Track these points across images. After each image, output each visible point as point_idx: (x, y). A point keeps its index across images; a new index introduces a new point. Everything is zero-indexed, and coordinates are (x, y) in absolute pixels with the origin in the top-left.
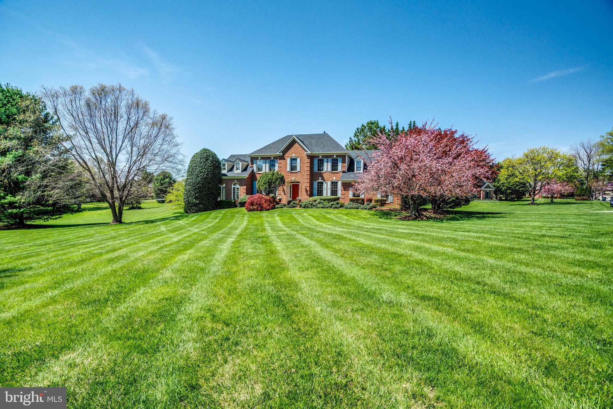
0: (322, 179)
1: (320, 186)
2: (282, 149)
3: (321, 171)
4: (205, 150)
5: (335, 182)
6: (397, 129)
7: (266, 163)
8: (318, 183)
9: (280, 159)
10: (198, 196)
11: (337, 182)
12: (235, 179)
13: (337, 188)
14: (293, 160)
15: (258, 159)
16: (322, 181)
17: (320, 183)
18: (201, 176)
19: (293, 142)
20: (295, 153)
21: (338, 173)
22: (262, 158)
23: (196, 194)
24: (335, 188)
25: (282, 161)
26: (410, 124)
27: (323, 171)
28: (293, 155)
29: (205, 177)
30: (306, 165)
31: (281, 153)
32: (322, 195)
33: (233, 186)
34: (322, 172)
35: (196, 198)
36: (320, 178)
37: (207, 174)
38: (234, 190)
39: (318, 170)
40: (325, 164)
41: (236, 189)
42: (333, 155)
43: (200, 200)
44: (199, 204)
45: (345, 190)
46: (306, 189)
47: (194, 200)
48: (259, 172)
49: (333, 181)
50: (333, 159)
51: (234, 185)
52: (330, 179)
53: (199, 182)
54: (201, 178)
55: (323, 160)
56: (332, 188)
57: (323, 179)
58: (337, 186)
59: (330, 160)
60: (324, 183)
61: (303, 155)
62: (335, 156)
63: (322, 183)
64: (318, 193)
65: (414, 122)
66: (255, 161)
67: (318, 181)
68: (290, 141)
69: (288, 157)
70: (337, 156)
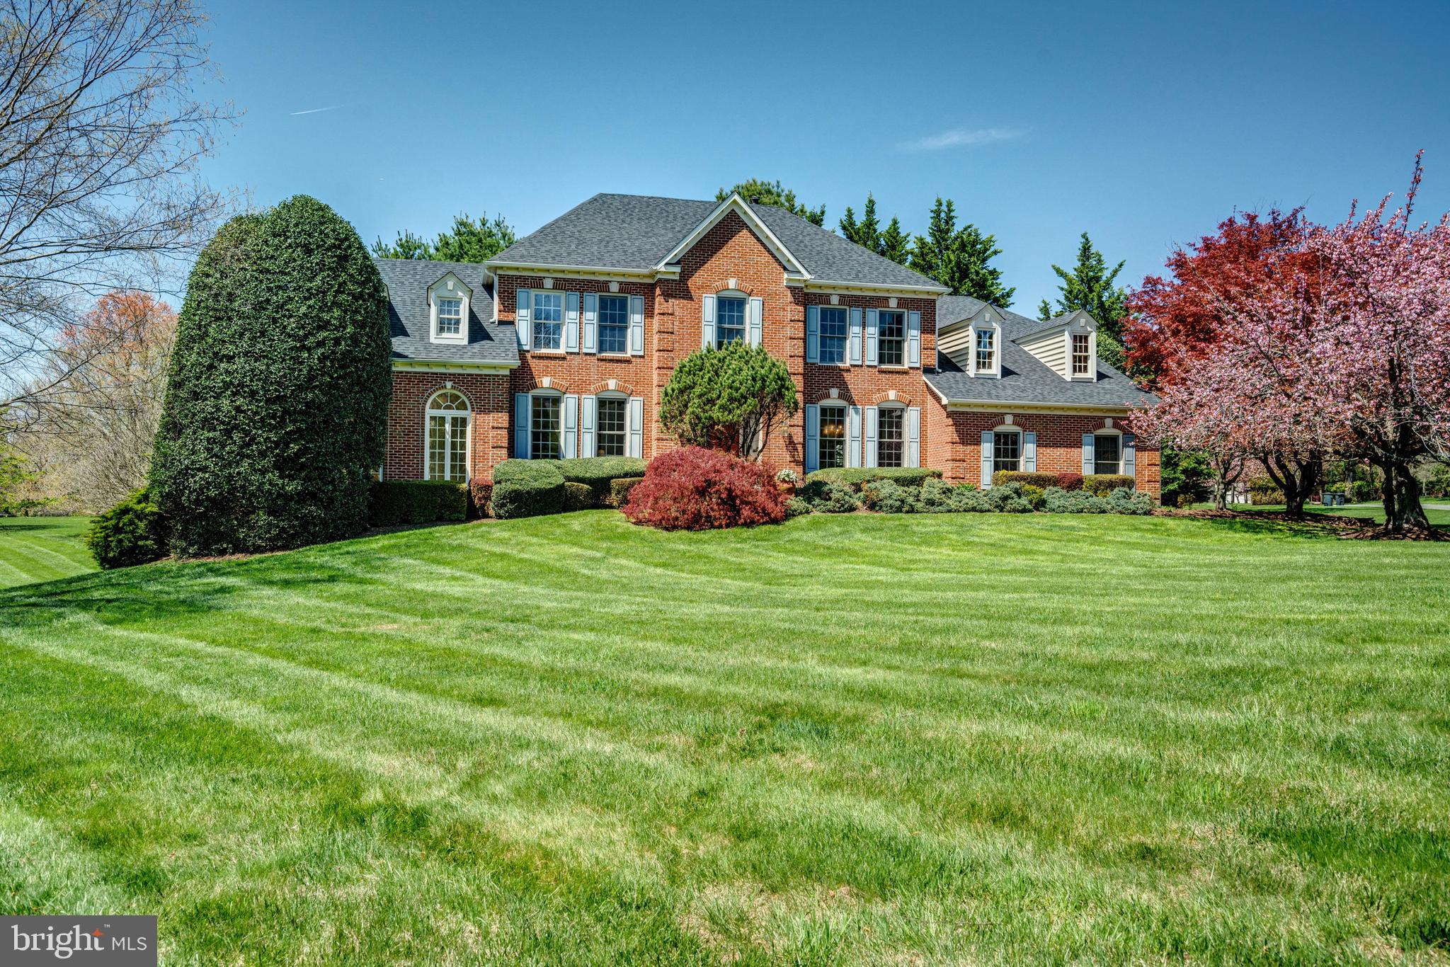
0: (840, 396)
2: (680, 250)
3: (832, 360)
7: (582, 310)
8: (824, 411)
9: (667, 295)
10: (298, 454)
12: (445, 377)
14: (730, 307)
15: (541, 286)
16: (841, 403)
17: (832, 410)
18: (320, 344)
19: (730, 226)
20: (736, 274)
21: (905, 373)
22: (562, 284)
23: (284, 442)
25: (675, 305)
27: (842, 359)
28: (732, 283)
29: (345, 354)
30: (789, 331)
31: (678, 269)
33: (429, 412)
34: (840, 364)
35: (282, 465)
36: (834, 392)
37: (355, 339)
38: (438, 433)
39: (823, 359)
40: (855, 330)
41: (448, 427)
42: (887, 299)
43: (307, 479)
44: (301, 497)
45: (963, 442)
46: (790, 437)
47: (273, 476)
48: (544, 351)
49: (886, 406)
50: (882, 315)
51: (436, 405)
52: (877, 397)
53: (311, 378)
54: (322, 359)
55: (843, 313)
57: (846, 395)
59: (873, 315)
60: (851, 411)
61: (773, 287)
62: (893, 303)
63: (841, 412)
64: (823, 455)
66: (521, 294)
67: (826, 403)
68: (715, 217)
69: (705, 287)
70: (903, 302)
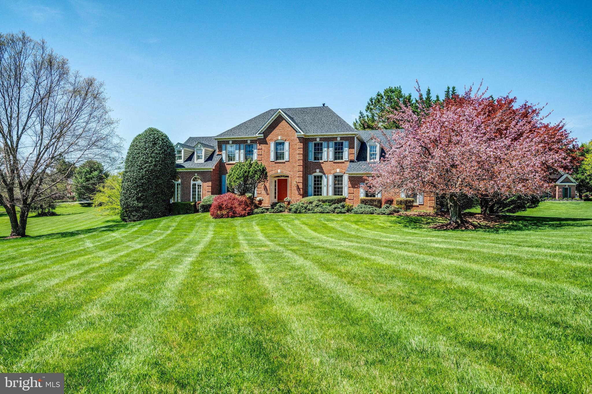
0: (320, 172)
1: (318, 181)
2: (263, 129)
3: (318, 160)
4: (152, 131)
5: (339, 176)
6: (428, 98)
7: (240, 149)
8: (315, 177)
9: (260, 143)
10: (141, 196)
11: (342, 176)
12: (195, 172)
13: (342, 184)
14: (279, 144)
15: (229, 143)
16: (321, 174)
17: (318, 177)
18: (145, 167)
19: (279, 120)
20: (281, 135)
21: (343, 163)
22: (234, 142)
23: (137, 193)
24: (339, 184)
25: (263, 146)
26: (448, 92)
27: (321, 159)
28: (279, 138)
29: (152, 169)
30: (298, 152)
31: (262, 135)
32: (321, 195)
33: (192, 182)
34: (320, 161)
35: (138, 199)
36: (318, 170)
37: (155, 165)
38: (194, 188)
39: (315, 159)
40: (325, 150)
41: (197, 186)
42: (337, 138)
43: (144, 203)
44: (143, 207)
45: (353, 187)
46: (298, 186)
47: (136, 202)
48: (231, 162)
49: (336, 174)
50: (336, 143)
51: (194, 180)
52: (333, 172)
53: (143, 177)
54: (146, 171)
55: (321, 144)
56: (335, 184)
57: (322, 171)
58: (342, 181)
59: (332, 144)
60: (324, 177)
61: (293, 138)
62: (339, 139)
63: (321, 177)
64: (315, 191)
65: (454, 88)
66: (224, 146)
67: (315, 174)
68: (274, 117)
69: (271, 140)
70: (342, 138)
